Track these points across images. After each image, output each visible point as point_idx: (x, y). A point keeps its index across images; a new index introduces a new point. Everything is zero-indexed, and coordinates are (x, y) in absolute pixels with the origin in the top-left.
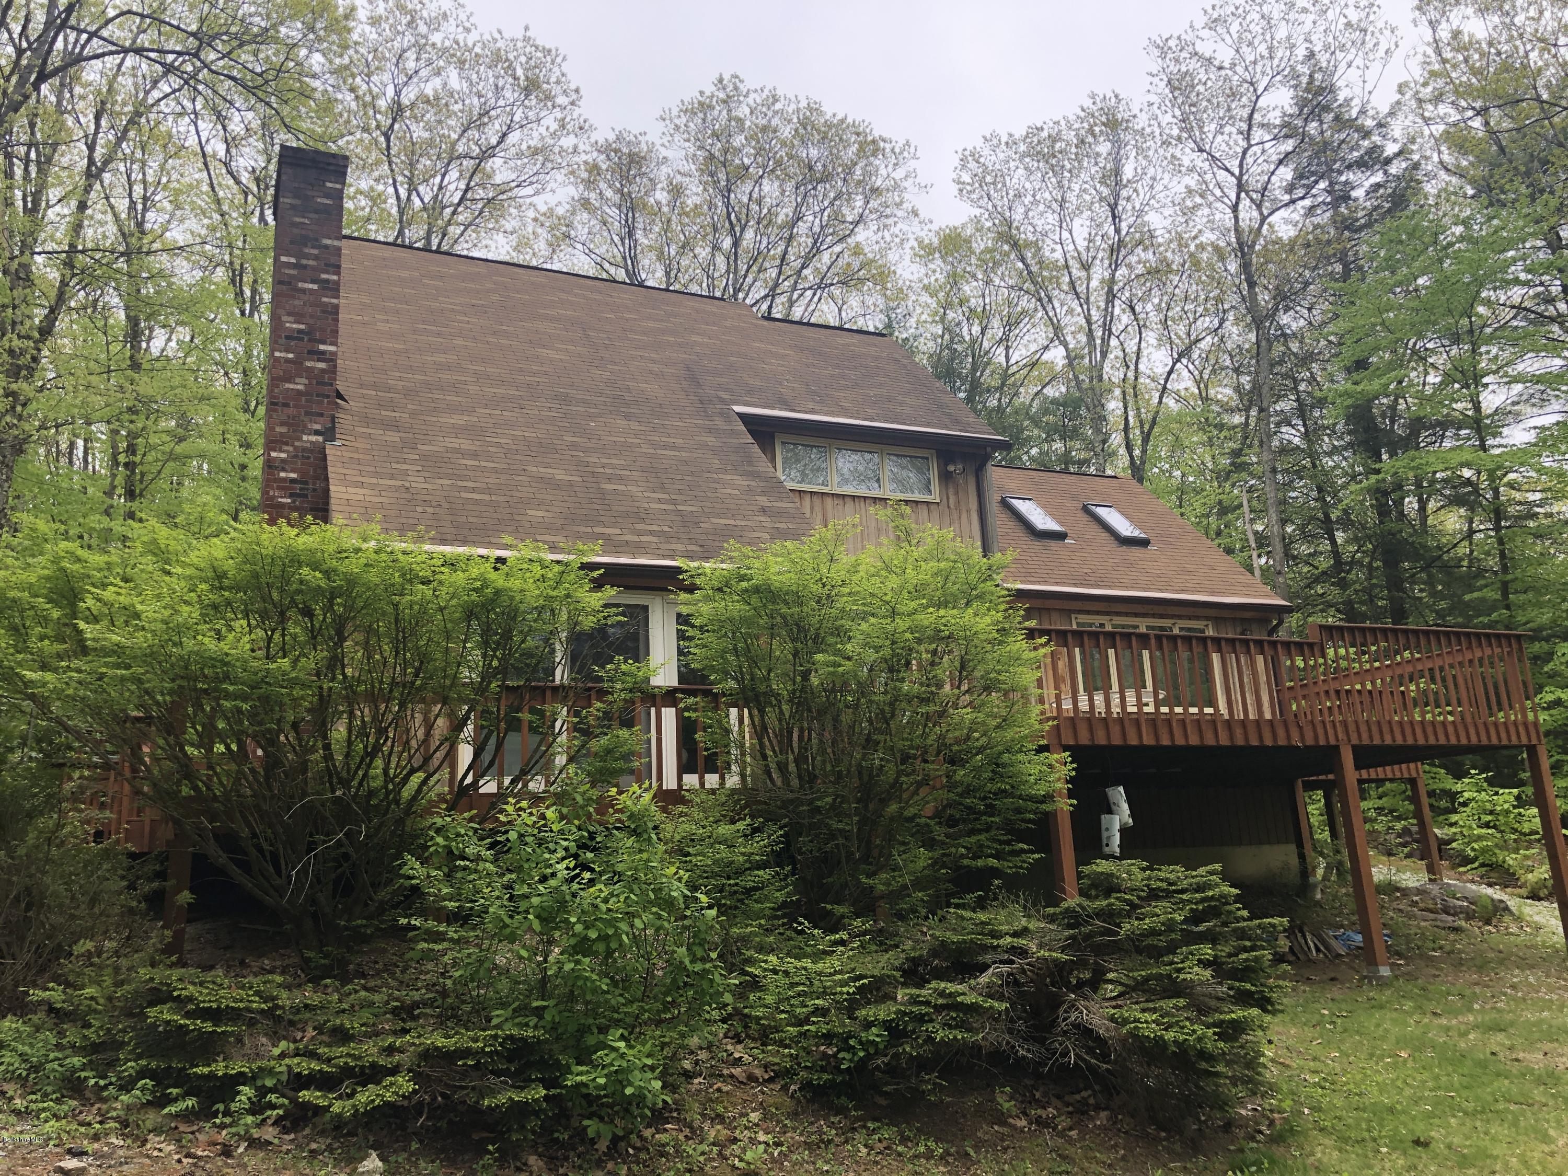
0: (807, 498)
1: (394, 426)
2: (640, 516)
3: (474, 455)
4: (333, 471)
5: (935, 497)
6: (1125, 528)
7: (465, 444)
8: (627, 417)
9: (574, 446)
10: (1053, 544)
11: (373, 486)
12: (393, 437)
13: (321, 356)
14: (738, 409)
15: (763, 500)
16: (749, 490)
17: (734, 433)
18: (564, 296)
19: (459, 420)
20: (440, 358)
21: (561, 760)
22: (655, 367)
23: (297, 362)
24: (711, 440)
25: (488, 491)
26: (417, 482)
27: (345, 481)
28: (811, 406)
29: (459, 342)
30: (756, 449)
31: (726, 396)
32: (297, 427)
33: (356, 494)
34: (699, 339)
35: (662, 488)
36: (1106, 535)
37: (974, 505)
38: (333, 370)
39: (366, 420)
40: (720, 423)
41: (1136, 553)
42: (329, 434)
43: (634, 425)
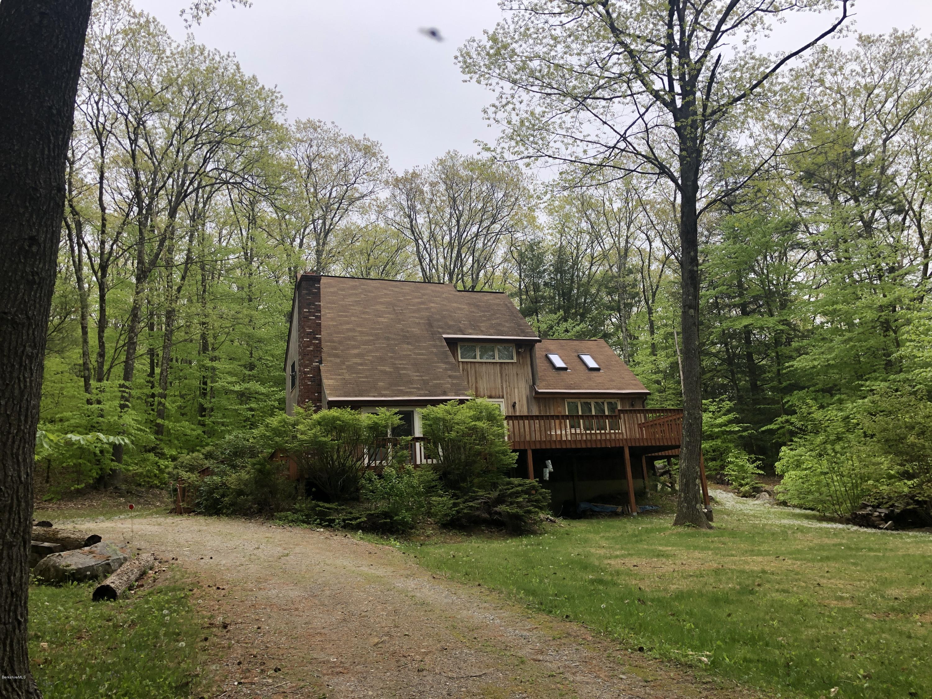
0: (469, 365)
1: (337, 356)
2: (411, 382)
3: (361, 364)
4: (323, 374)
5: (515, 360)
6: (592, 364)
7: (358, 360)
8: (408, 343)
9: (391, 357)
10: (562, 372)
11: (335, 379)
12: (338, 360)
13: (317, 339)
14: (445, 336)
15: (449, 373)
16: (446, 369)
17: (442, 346)
18: (385, 292)
19: (356, 351)
20: (348, 326)
21: (390, 458)
22: (417, 321)
23: (310, 341)
24: (434, 350)
25: (366, 377)
26: (347, 377)
27: (327, 379)
28: (470, 331)
29: (353, 318)
30: (449, 353)
31: (440, 330)
32: (312, 361)
33: (331, 382)
34: (432, 305)
35: (418, 371)
36: (584, 367)
37: (529, 363)
38: (320, 343)
39: (330, 355)
40: (438, 343)
41: (595, 374)
42: (321, 362)
43: (410, 347)
